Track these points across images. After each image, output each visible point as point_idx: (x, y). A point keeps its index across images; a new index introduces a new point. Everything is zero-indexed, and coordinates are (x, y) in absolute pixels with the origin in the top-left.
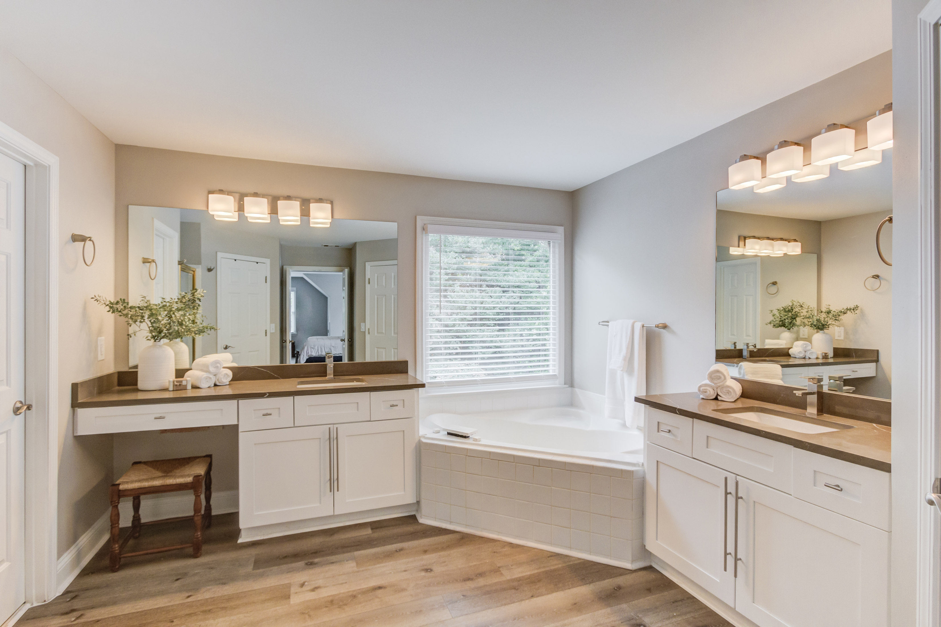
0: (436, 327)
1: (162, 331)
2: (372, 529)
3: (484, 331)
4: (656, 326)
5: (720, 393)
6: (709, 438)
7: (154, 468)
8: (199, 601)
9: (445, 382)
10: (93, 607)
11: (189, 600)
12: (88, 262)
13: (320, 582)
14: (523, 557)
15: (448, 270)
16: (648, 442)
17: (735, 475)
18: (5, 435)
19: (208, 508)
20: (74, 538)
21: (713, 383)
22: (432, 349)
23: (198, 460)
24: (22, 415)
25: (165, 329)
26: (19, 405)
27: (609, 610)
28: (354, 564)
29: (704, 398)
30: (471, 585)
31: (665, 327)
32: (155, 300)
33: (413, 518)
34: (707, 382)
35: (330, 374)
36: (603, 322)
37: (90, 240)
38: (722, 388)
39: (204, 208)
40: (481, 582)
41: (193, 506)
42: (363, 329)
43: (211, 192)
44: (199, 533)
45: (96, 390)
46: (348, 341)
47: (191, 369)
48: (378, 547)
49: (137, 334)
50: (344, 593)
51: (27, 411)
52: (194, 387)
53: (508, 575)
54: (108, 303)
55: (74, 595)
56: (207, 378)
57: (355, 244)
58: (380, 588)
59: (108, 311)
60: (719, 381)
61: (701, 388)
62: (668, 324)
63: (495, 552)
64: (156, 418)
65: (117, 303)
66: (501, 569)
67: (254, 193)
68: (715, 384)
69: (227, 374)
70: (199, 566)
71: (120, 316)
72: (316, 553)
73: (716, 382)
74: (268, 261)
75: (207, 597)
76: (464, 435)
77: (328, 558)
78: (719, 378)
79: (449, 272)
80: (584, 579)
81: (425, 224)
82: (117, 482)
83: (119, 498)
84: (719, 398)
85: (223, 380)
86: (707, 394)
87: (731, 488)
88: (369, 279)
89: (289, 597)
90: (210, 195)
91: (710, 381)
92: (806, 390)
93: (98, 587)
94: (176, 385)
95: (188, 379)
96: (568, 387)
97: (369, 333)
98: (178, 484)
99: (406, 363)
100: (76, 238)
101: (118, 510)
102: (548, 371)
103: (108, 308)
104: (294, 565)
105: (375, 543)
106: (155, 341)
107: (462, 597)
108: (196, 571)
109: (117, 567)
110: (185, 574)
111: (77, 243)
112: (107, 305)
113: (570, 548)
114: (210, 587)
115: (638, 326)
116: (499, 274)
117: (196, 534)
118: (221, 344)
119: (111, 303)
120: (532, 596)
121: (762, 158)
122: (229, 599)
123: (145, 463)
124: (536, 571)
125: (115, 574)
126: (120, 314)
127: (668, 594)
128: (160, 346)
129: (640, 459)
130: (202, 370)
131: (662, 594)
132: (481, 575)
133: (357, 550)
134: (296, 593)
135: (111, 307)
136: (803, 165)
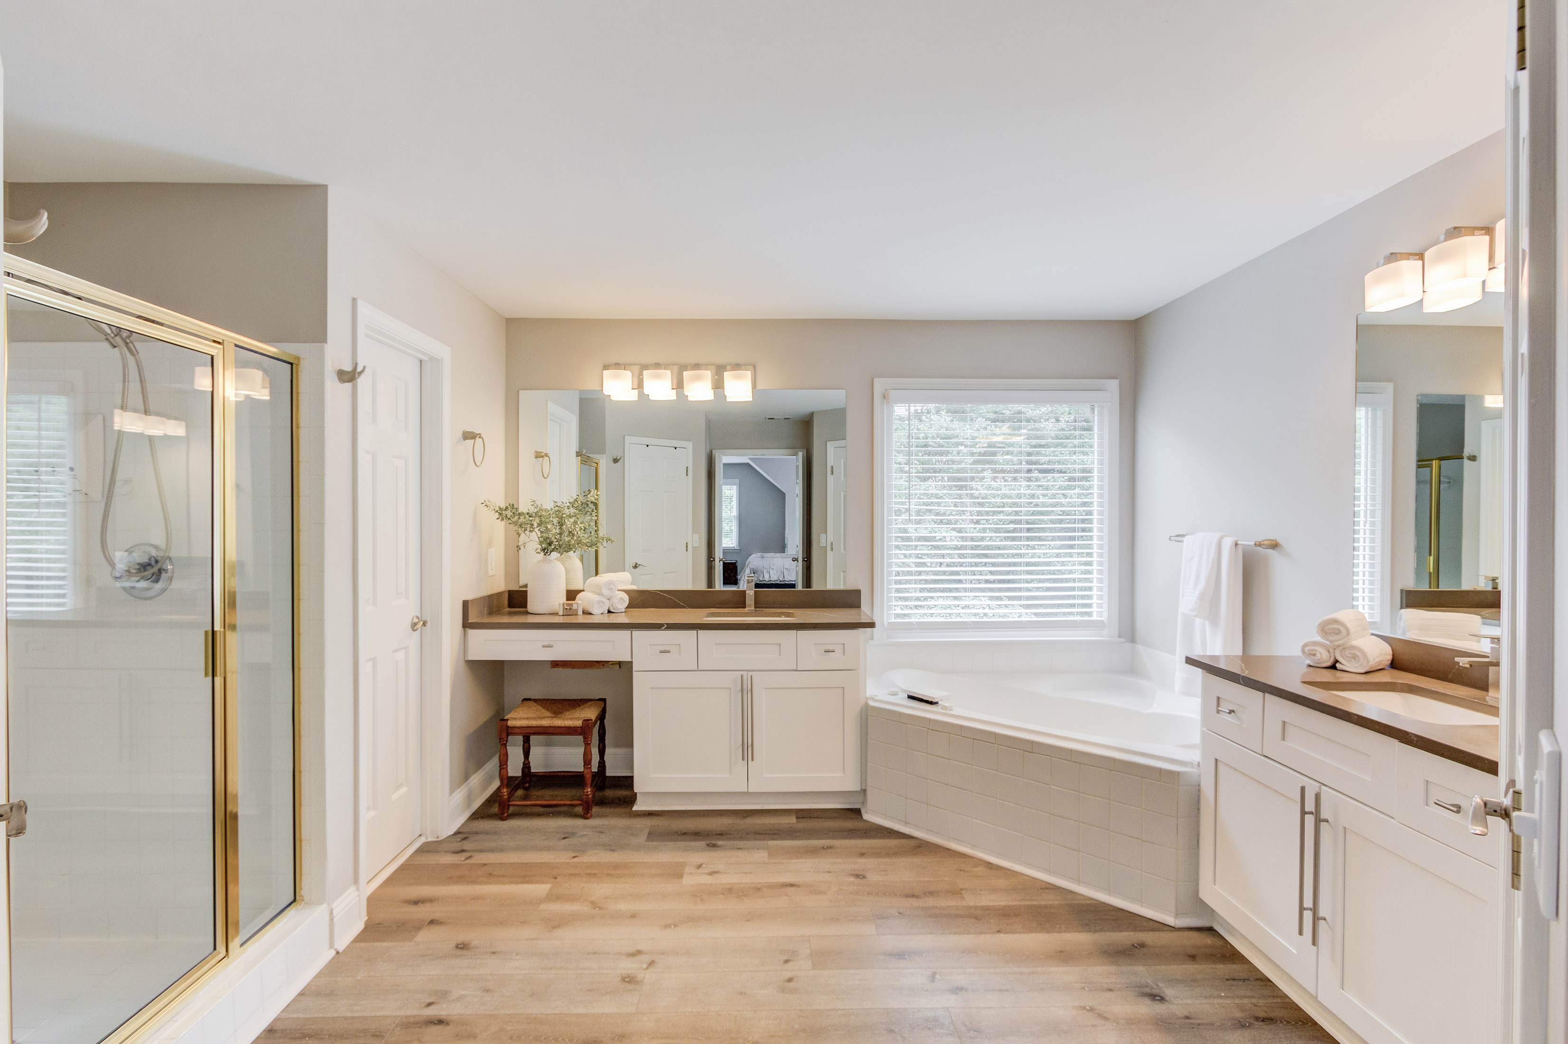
0: (951, 540)
1: (552, 542)
2: (797, 818)
3: (1033, 548)
4: (1255, 544)
5: (1339, 658)
6: (1287, 726)
7: (544, 708)
8: (584, 863)
9: (916, 622)
10: (481, 851)
11: (575, 860)
12: (478, 463)
13: (720, 867)
14: (1002, 883)
15: (973, 449)
16: (1204, 729)
17: (1320, 785)
18: (403, 651)
19: (602, 764)
20: (466, 777)
21: (1328, 640)
22: (898, 574)
23: (590, 703)
24: (419, 630)
25: (555, 540)
26: (416, 620)
27: (1113, 969)
28: (765, 854)
29: (1312, 664)
30: (915, 903)
31: (1275, 546)
32: (548, 505)
33: (857, 812)
34: (1318, 639)
35: (750, 606)
36: (1177, 536)
37: (480, 437)
38: (1344, 649)
39: (599, 388)
40: (930, 902)
41: (582, 756)
42: (823, 544)
43: (606, 367)
44: (589, 790)
45: (486, 611)
46: (803, 560)
47: (584, 591)
48: (800, 840)
49: (526, 545)
50: (746, 883)
51: (423, 627)
52: (586, 613)
53: (971, 901)
54: (497, 509)
55: (469, 856)
56: (600, 602)
57: (811, 415)
58: (792, 885)
59: (498, 519)
60: (1336, 637)
61: (1306, 649)
62: (1280, 541)
63: (961, 870)
64: (544, 647)
65: (507, 508)
66: (963, 892)
67: (655, 363)
68: (1331, 642)
69: (622, 599)
70: (589, 827)
71: (510, 523)
72: (721, 834)
73: (1331, 638)
74: (689, 445)
75: (593, 861)
76: (930, 700)
77: (735, 842)
78: (1338, 632)
79: (975, 451)
80: (1087, 925)
81: (886, 390)
82: (506, 718)
83: (508, 736)
84: (1338, 665)
85: (618, 606)
86: (1316, 658)
87: (1310, 806)
88: (832, 467)
89: (680, 876)
90: (604, 371)
91: (1321, 638)
92: (1488, 657)
93: (487, 833)
94: (566, 609)
95: (579, 602)
96: (1124, 642)
97: (832, 549)
98: (566, 727)
99: (858, 593)
100: (469, 436)
101: (506, 749)
102: (1089, 614)
103: (497, 515)
104: (693, 844)
105: (797, 834)
106: (545, 555)
107: (897, 914)
108: (585, 833)
109: (505, 815)
110: (573, 834)
111: (467, 441)
112: (497, 511)
113: (1078, 881)
114: (598, 851)
115: (1228, 543)
116: (1063, 452)
117: (585, 791)
118: (630, 561)
119: (501, 509)
120: (999, 931)
121: (1421, 256)
122: (616, 866)
123: (535, 701)
124: (1016, 903)
125: (504, 822)
126: (510, 521)
127: (1224, 969)
128: (550, 561)
129: (1195, 756)
130: (595, 592)
131: (1214, 966)
132: (932, 894)
133: (773, 839)
134: (691, 873)
135: (500, 514)
136: (1488, 269)
